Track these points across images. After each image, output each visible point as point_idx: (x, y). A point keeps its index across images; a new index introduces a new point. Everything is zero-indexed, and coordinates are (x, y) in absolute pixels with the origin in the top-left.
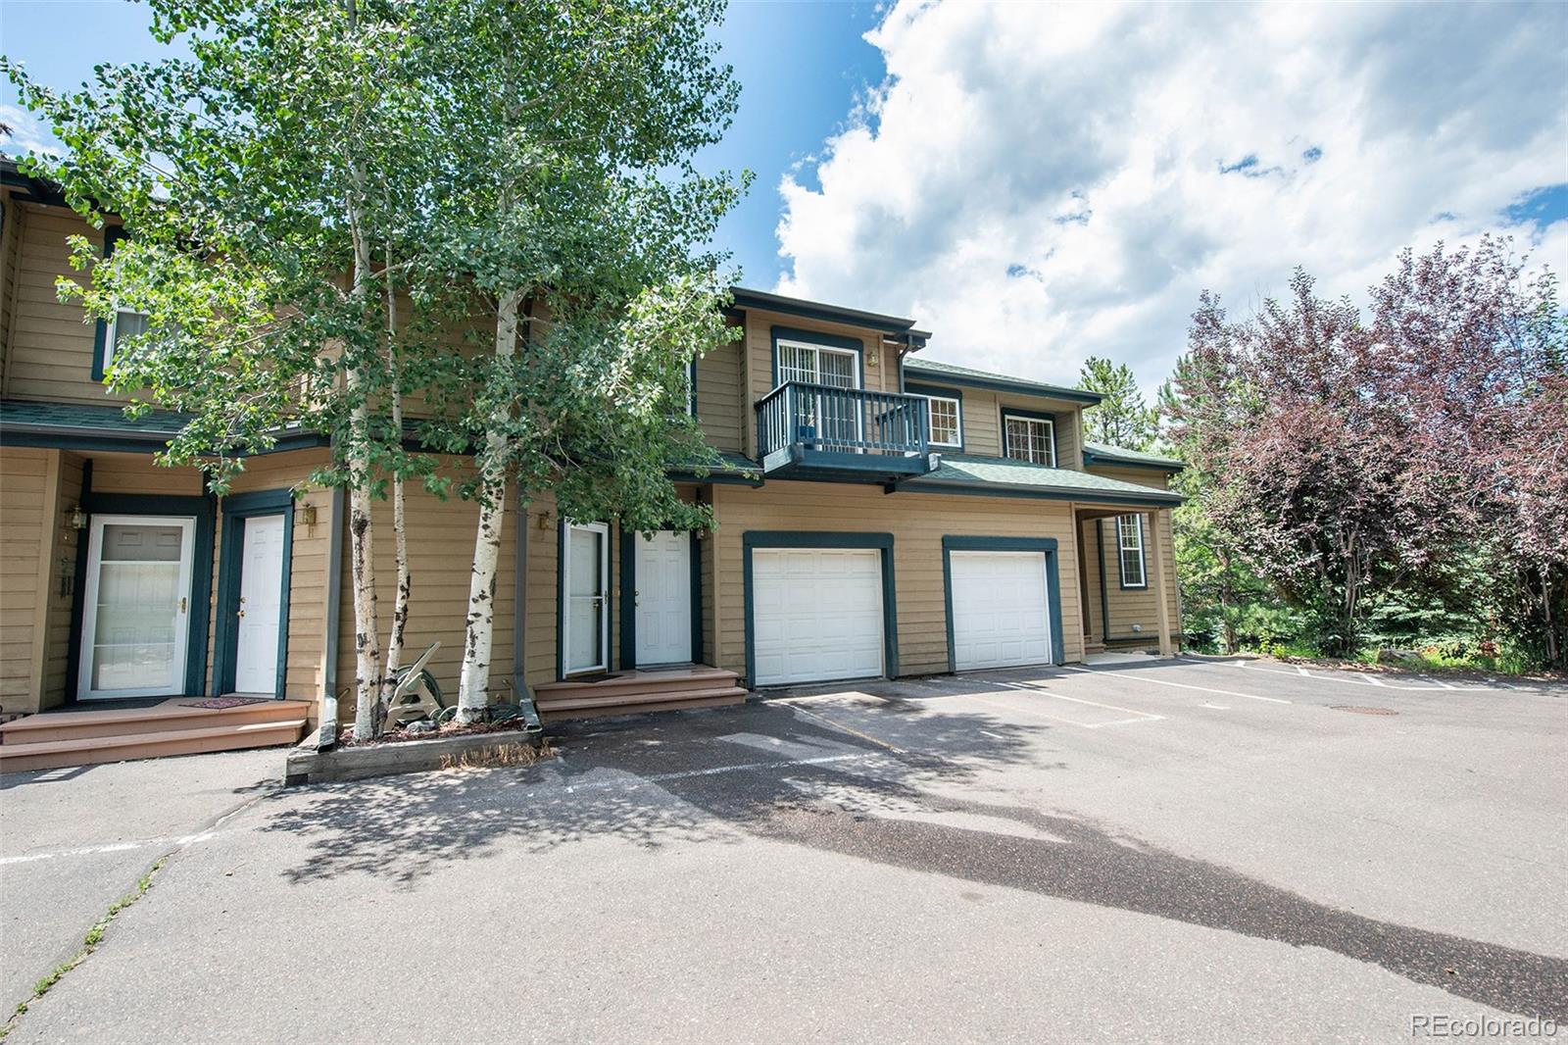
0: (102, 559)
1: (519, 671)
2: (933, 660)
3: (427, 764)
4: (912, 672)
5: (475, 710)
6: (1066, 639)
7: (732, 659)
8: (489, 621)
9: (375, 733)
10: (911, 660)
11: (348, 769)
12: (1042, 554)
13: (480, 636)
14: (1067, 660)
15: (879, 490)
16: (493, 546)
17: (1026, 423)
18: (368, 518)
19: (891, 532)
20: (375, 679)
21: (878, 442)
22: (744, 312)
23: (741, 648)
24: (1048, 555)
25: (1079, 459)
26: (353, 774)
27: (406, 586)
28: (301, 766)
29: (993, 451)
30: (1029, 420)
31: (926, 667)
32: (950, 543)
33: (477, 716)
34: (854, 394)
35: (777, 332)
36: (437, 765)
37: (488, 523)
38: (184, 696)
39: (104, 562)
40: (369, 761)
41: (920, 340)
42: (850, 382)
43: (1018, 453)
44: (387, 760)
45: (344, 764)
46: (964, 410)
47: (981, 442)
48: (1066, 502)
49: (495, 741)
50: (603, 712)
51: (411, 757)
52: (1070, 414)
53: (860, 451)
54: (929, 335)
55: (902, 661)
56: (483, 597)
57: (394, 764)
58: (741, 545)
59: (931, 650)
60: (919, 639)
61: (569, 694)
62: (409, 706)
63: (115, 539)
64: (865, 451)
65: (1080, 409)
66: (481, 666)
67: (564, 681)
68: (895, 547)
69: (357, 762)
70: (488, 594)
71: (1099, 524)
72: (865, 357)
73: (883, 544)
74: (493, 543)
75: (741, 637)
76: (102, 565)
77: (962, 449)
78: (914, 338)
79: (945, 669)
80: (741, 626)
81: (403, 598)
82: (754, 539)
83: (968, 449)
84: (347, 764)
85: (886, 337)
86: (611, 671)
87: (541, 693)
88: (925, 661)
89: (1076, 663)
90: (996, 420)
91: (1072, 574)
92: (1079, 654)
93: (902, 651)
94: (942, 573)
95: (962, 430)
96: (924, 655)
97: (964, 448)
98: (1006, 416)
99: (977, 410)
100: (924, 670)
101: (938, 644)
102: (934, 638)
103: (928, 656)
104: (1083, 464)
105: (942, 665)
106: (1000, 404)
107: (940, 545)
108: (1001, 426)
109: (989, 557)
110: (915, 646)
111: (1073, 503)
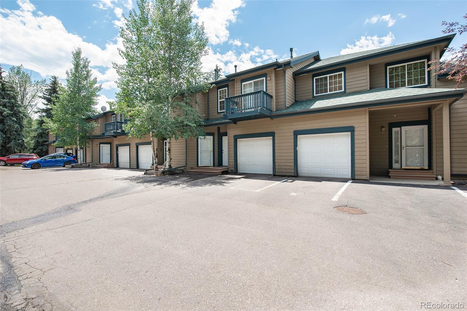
1: (186, 164)
2: (288, 171)
4: (280, 174)
7: (231, 166)
8: (168, 155)
9: (156, 170)
10: (280, 171)
12: (350, 133)
14: (356, 177)
17: (404, 66)
19: (274, 131)
22: (234, 79)
23: (233, 163)
25: (434, 78)
29: (365, 88)
30: (406, 64)
32: (297, 133)
35: (243, 81)
39: (165, 147)
46: (346, 75)
47: (357, 86)
48: (364, 109)
55: (277, 170)
58: (234, 139)
61: (197, 169)
67: (199, 166)
68: (276, 136)
72: (267, 78)
75: (233, 160)
79: (295, 175)
80: (233, 158)
82: (237, 137)
85: (275, 69)
86: (214, 166)
87: (192, 168)
88: (285, 171)
89: (364, 179)
90: (367, 74)
91: (364, 141)
92: (366, 176)
93: (277, 167)
94: (293, 143)
95: (345, 84)
96: (285, 170)
97: (346, 91)
98: (387, 67)
99: (355, 73)
100: (284, 174)
101: (290, 166)
102: (289, 164)
103: (286, 170)
104: (437, 79)
105: (291, 173)
106: (370, 66)
107: (292, 134)
108: (370, 76)
109: (320, 136)
110: (282, 166)
111: (367, 108)
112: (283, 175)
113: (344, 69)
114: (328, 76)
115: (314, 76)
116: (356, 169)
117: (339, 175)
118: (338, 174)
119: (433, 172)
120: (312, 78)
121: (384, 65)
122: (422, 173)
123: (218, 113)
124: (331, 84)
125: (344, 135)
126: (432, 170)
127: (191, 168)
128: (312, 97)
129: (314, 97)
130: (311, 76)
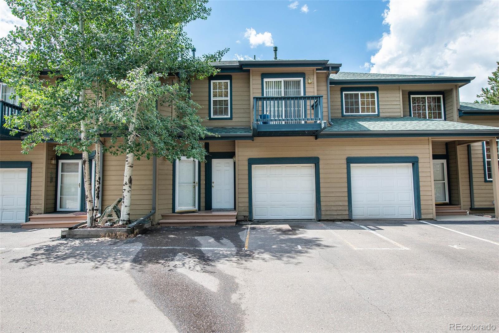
0: (62, 172)
1: (154, 209)
2: (340, 213)
3: (97, 236)
4: (329, 218)
5: (124, 220)
6: (422, 207)
7: (243, 208)
8: (128, 192)
9: (92, 225)
10: (328, 213)
11: (76, 235)
12: (411, 164)
13: (125, 197)
14: (423, 217)
15: (312, 138)
16: (129, 167)
17: (425, 98)
18: (86, 160)
19: (318, 156)
20: (91, 209)
21: (313, 117)
22: (250, 69)
23: (247, 205)
24: (413, 164)
25: (456, 114)
26: (77, 237)
27: (99, 181)
28: (64, 233)
29: (398, 114)
30: (426, 96)
31: (336, 216)
32: (350, 161)
33: (125, 222)
34: (301, 98)
35: (264, 75)
36: (99, 237)
37: (128, 159)
38: (80, 211)
39: (62, 173)
40: (82, 233)
41: (336, 68)
42: (299, 92)
43: (419, 114)
44: (86, 233)
45: (75, 233)
46: (379, 96)
47: (389, 111)
48: (426, 138)
49: (117, 230)
50: (180, 225)
51: (93, 233)
52: (451, 90)
53: (303, 122)
54: (340, 65)
55: (323, 213)
56: (126, 184)
57: (88, 235)
58: (247, 164)
59: (339, 209)
60: (333, 204)
61: (173, 218)
62: (109, 218)
63: (65, 167)
64: (306, 122)
65: (457, 87)
66: (126, 206)
67: (176, 213)
68: (320, 163)
69: (78, 233)
70: (128, 183)
71: (469, 147)
72: (306, 80)
73: (315, 161)
74: (129, 166)
75: (247, 200)
76: (61, 174)
77: (378, 115)
78: (333, 68)
79: (347, 218)
80: (247, 196)
81: (98, 184)
82: (252, 162)
83: (381, 115)
84: (76, 234)
85: (317, 69)
86: (200, 211)
87: (164, 217)
88: (336, 214)
89: (430, 219)
90: (400, 99)
91: (428, 174)
92: (432, 215)
93: (323, 208)
94: (346, 174)
95: (378, 106)
96: (335, 211)
97: (379, 115)
98: (410, 96)
99: (389, 95)
100: (335, 217)
101: (343, 206)
102: (341, 203)
103: (337, 211)
104: (458, 116)
105: (345, 216)
106: (402, 91)
107: (345, 161)
108: (403, 102)
109: (377, 166)
110: (330, 207)
111: (430, 138)
112: (332, 219)
113: (376, 89)
114: (360, 93)
115: (342, 90)
116: (422, 206)
117: (401, 215)
118: (399, 214)
119: (461, 207)
120: (340, 92)
121: (408, 93)
122: (451, 208)
123: (211, 119)
124: (363, 104)
125: (405, 166)
126: (460, 205)
127: (162, 216)
128: (340, 115)
129: (343, 116)
130: (339, 89)
